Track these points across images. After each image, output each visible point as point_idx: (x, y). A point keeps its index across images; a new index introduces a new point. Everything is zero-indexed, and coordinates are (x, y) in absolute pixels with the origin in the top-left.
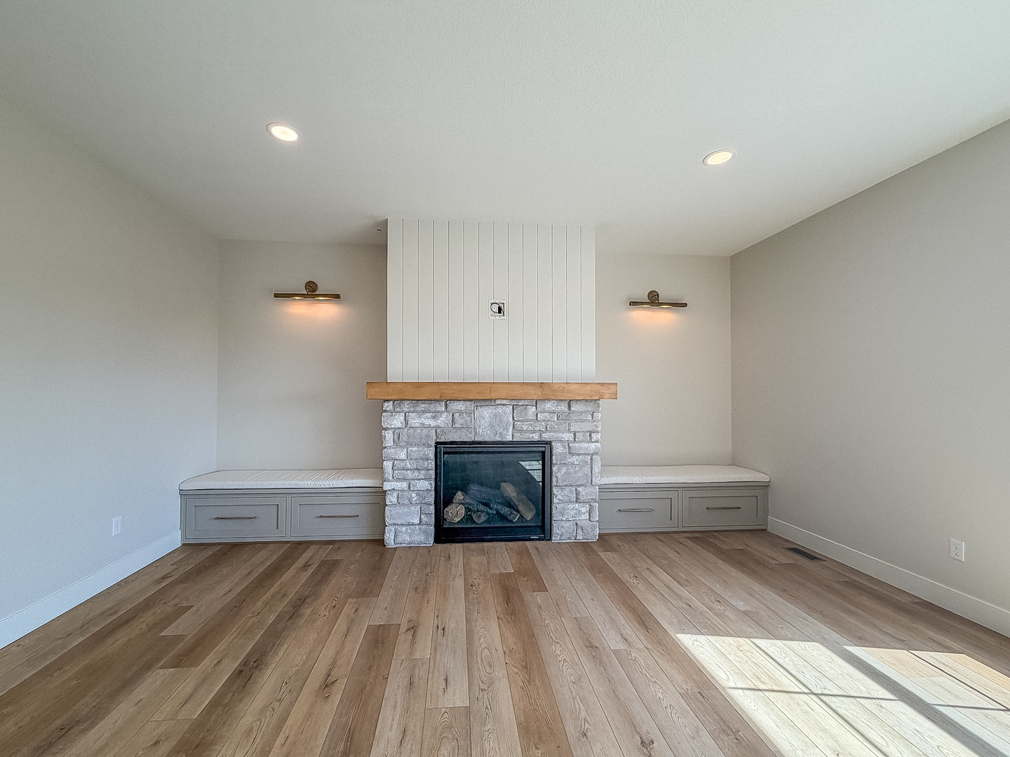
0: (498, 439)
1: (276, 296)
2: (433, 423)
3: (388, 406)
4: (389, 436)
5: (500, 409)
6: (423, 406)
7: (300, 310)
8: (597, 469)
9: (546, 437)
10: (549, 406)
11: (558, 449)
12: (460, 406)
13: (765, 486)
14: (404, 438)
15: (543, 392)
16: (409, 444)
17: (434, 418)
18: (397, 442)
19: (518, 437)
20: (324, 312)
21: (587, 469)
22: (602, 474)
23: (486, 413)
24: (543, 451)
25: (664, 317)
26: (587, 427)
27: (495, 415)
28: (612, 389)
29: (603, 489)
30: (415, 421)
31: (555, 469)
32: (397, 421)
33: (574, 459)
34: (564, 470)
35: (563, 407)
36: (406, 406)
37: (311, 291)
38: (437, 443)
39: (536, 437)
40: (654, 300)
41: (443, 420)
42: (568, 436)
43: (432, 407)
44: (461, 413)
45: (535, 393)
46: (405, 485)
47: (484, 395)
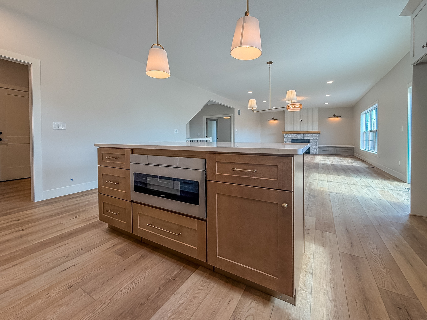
0: (301, 139)
1: (268, 120)
3: (285, 134)
4: (285, 138)
6: (290, 134)
7: (271, 121)
9: (309, 139)
10: (309, 134)
11: (311, 140)
12: (295, 134)
13: (353, 148)
15: (308, 132)
16: (288, 140)
17: (291, 136)
19: (304, 139)
20: (275, 122)
21: (316, 144)
22: (319, 145)
23: (299, 135)
24: (308, 141)
25: (336, 119)
26: (316, 137)
27: (301, 136)
28: (320, 132)
29: (319, 147)
30: (288, 137)
32: (286, 137)
33: (313, 142)
34: (312, 144)
35: (312, 134)
36: (287, 135)
37: (273, 119)
38: (292, 140)
39: (307, 139)
40: (334, 116)
41: (293, 136)
42: (312, 139)
43: (291, 134)
45: (307, 132)
47: (299, 133)
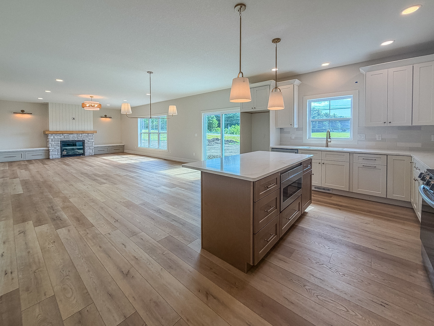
0: (74, 140)
1: (14, 113)
2: (60, 138)
3: (50, 135)
4: (50, 140)
5: (74, 135)
6: (58, 135)
7: (21, 116)
8: (93, 144)
9: (84, 139)
10: (84, 134)
11: (86, 141)
12: (66, 135)
13: (124, 146)
14: (53, 140)
15: (83, 132)
16: (54, 141)
17: (60, 137)
18: (52, 141)
19: (78, 139)
20: (28, 116)
21: (92, 144)
22: (94, 145)
23: (72, 136)
24: (83, 142)
25: (108, 120)
26: (92, 137)
27: (73, 136)
28: (96, 132)
29: (95, 147)
30: (56, 137)
31: (85, 144)
32: (52, 137)
33: (89, 143)
34: (87, 144)
35: (87, 134)
36: (54, 135)
37: (23, 112)
38: (61, 141)
39: (82, 139)
40: (106, 116)
41: (62, 137)
42: (87, 139)
43: (60, 135)
44: (66, 136)
45: (81, 132)
46: (54, 148)
47: (71, 133)
